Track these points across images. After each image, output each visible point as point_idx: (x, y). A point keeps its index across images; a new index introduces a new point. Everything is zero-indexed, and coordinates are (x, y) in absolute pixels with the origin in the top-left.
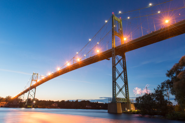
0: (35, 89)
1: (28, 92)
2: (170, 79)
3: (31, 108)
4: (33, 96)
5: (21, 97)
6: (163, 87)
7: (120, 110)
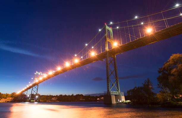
7: (114, 101)
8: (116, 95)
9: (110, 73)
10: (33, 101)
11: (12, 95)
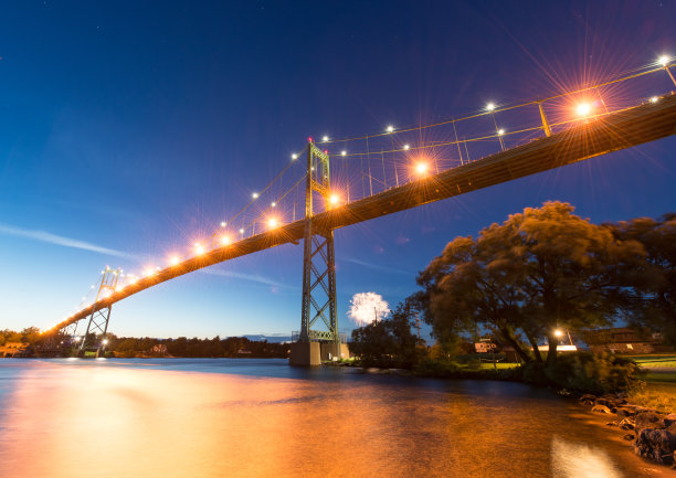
0: (110, 308)
1: (89, 317)
2: (425, 290)
3: (94, 356)
4: (103, 327)
5: (69, 330)
6: (407, 308)
7: (316, 359)
8: (326, 342)
9: (313, 279)
10: (93, 353)
11: (23, 334)
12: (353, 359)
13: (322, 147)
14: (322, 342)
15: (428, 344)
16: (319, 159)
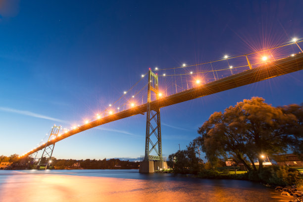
0: (54, 145)
2: (201, 136)
3: (44, 169)
4: (50, 154)
5: (33, 156)
6: (194, 145)
7: (152, 170)
8: (156, 161)
9: (151, 131)
11: (10, 158)
12: (169, 169)
13: (155, 72)
14: (154, 161)
15: (204, 162)
16: (154, 77)
